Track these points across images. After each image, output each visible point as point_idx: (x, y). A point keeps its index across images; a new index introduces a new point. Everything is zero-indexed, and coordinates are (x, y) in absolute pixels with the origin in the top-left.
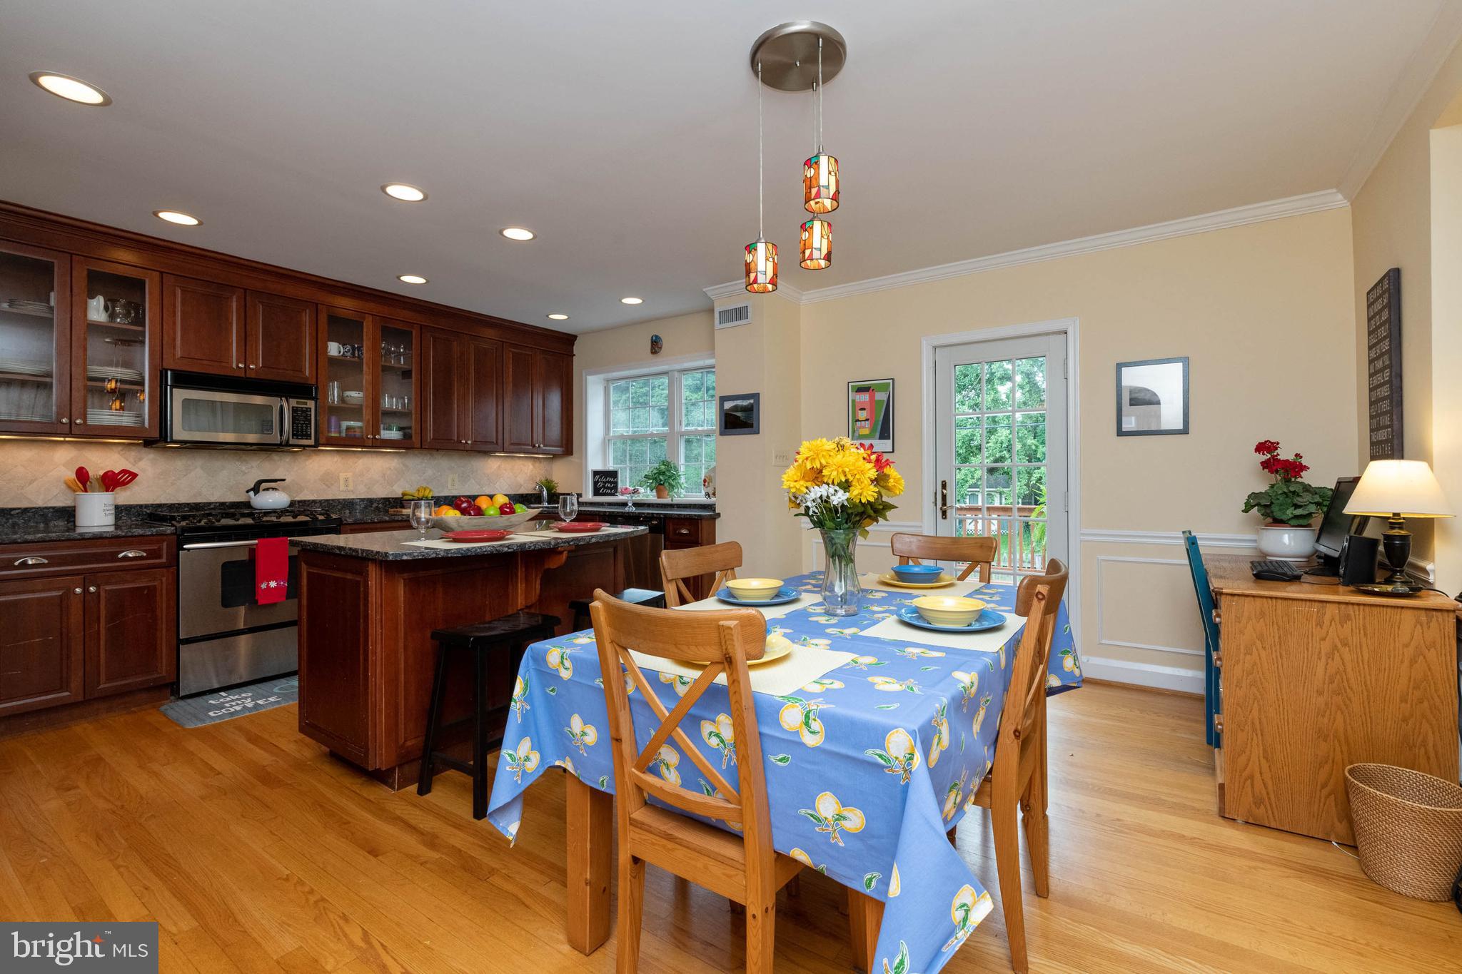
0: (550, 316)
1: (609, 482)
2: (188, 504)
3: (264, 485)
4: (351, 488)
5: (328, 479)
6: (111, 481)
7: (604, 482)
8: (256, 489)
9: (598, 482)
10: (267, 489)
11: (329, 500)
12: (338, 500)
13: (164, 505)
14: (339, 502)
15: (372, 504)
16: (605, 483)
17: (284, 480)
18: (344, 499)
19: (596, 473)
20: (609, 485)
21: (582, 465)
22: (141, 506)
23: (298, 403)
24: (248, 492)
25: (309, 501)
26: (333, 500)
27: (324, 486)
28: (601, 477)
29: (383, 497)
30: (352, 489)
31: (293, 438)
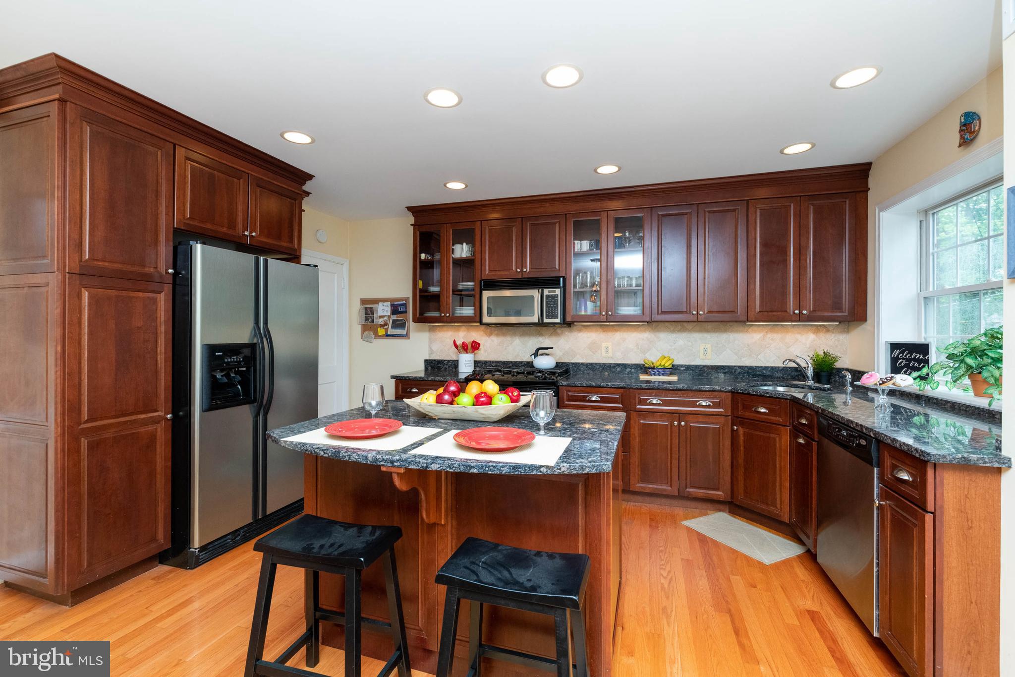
0: (786, 151)
1: (915, 360)
2: (511, 362)
3: (540, 352)
4: (610, 354)
5: (594, 347)
6: (475, 346)
7: (907, 360)
8: (536, 354)
9: (897, 359)
10: (542, 355)
11: (593, 364)
12: (599, 364)
13: (501, 361)
14: (600, 366)
15: (626, 368)
16: (909, 360)
17: (552, 348)
18: (604, 364)
19: (894, 346)
20: (916, 364)
21: (873, 337)
22: (490, 361)
23: (549, 292)
24: (531, 356)
25: (579, 363)
26: (596, 364)
27: (591, 353)
28: (903, 352)
29: (636, 363)
30: (611, 356)
31: (546, 318)
